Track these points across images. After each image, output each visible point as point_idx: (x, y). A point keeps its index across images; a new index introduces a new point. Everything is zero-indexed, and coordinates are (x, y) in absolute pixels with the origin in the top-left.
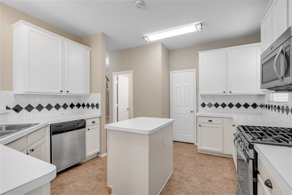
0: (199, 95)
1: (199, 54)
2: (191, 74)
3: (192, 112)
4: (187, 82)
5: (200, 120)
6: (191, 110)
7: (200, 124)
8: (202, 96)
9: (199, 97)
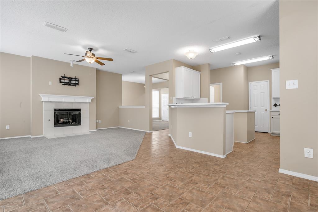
0: (272, 98)
1: (272, 71)
2: (266, 83)
3: (266, 110)
4: (262, 89)
5: (272, 114)
6: (266, 109)
7: (272, 117)
8: (274, 99)
9: (272, 100)
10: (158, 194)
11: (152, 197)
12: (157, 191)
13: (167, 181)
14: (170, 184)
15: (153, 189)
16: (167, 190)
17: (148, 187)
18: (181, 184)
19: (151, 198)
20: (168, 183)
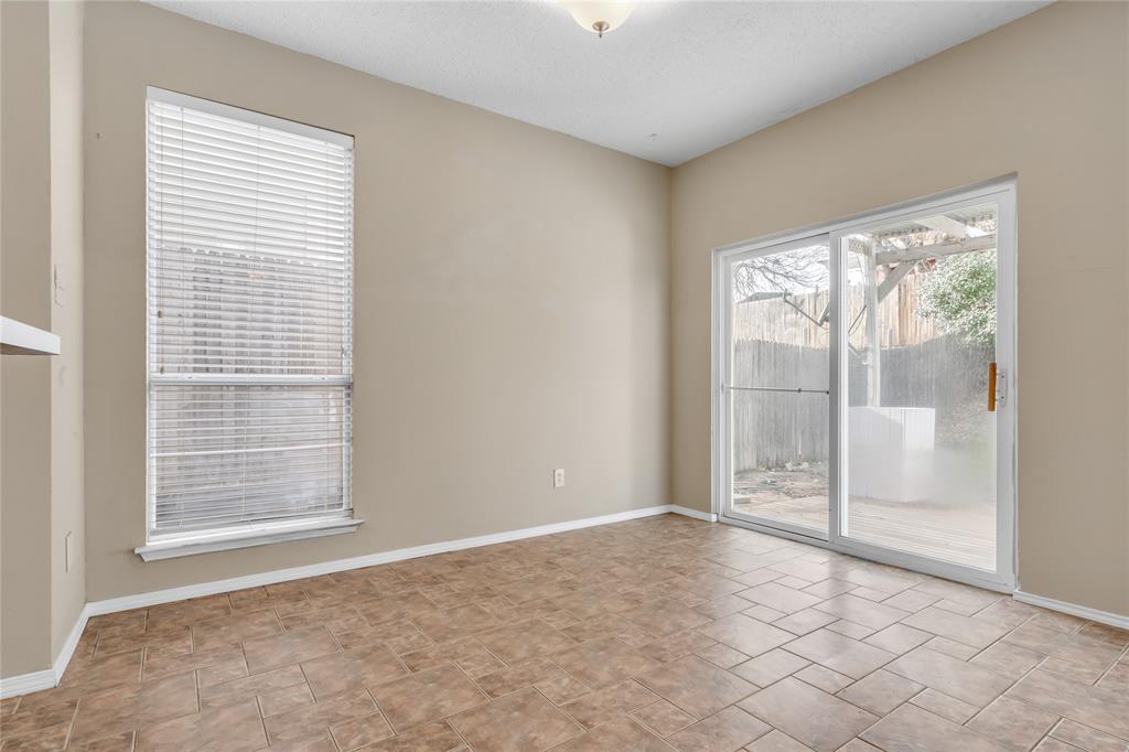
10: (641, 660)
11: (662, 653)
12: (644, 668)
13: (595, 705)
14: (588, 689)
15: (656, 675)
16: (606, 668)
17: (678, 684)
18: (543, 684)
19: (665, 650)
20: (593, 693)
